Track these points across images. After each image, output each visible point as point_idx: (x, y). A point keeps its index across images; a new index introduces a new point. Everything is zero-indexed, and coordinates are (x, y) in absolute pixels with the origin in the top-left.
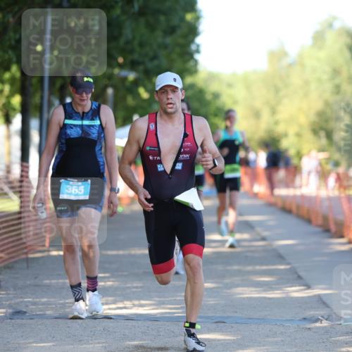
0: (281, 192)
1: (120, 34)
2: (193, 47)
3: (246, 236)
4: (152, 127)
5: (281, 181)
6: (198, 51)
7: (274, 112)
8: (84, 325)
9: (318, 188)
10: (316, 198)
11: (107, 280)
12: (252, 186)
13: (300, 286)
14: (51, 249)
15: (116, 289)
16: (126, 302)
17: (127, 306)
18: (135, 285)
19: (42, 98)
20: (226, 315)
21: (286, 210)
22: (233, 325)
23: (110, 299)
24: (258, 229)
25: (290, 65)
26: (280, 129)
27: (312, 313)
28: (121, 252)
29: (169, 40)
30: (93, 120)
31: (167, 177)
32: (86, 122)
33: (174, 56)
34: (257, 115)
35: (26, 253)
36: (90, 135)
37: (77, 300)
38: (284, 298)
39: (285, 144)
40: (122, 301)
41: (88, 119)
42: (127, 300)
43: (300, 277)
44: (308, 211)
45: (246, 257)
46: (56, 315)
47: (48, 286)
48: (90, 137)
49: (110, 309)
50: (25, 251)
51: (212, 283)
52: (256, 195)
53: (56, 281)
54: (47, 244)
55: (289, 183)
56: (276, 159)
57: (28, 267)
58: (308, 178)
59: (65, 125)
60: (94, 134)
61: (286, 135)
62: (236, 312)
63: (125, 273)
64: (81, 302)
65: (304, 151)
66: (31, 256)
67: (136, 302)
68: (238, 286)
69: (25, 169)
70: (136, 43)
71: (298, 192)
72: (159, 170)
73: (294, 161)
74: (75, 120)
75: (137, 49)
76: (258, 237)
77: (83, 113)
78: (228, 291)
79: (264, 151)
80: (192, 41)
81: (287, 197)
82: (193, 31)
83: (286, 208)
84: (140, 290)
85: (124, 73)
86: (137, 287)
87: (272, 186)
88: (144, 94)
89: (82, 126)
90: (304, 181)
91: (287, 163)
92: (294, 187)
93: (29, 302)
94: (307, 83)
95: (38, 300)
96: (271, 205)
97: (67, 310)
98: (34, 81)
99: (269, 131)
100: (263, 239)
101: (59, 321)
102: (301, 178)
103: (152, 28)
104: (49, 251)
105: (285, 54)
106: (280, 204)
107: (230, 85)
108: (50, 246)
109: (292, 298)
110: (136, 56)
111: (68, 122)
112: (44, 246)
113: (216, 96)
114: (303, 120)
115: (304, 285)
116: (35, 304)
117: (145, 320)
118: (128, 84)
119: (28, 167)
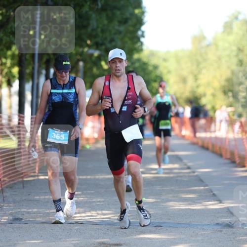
0: (201, 135)
1: (89, 24)
2: (140, 33)
3: (176, 166)
4: (107, 83)
5: (201, 127)
6: (143, 36)
7: (196, 79)
8: (63, 228)
9: (227, 132)
10: (226, 139)
11: (79, 196)
12: (181, 131)
13: (215, 201)
14: (40, 174)
15: (86, 203)
16: (92, 212)
17: (93, 214)
18: (99, 200)
19: (33, 68)
20: (162, 221)
21: (204, 147)
22: (168, 228)
23: (81, 210)
24: (185, 161)
25: (208, 46)
26: (200, 91)
27: (223, 220)
28: (89, 177)
29: (122, 28)
30: (71, 89)
31: (117, 116)
32: (65, 91)
33: (126, 39)
34: (184, 80)
35: (22, 177)
36: (68, 100)
37: (58, 211)
38: (203, 209)
39: (203, 101)
40: (90, 211)
41: (67, 89)
42: (93, 211)
43: (214, 195)
44: (220, 148)
45: (177, 180)
46: (44, 221)
47: (38, 201)
48: (69, 101)
49: (81, 217)
50: (22, 176)
51: (153, 198)
52: (183, 137)
53: (43, 197)
54: (37, 172)
55: (207, 129)
56: (198, 112)
57: (24, 187)
58: (220, 126)
59: (51, 93)
60: (71, 99)
61: (205, 95)
62: (170, 219)
63: (92, 192)
64: (61, 212)
65: (217, 106)
66: (25, 179)
67: (100, 212)
68: (171, 201)
69: (22, 119)
70: (99, 30)
71: (213, 135)
72: (112, 111)
73: (211, 113)
74: (58, 89)
75: (100, 34)
76: (185, 167)
77: (64, 84)
78: (164, 204)
79: (189, 106)
80: (139, 29)
81: (206, 138)
82: (140, 22)
83: (204, 146)
84: (102, 203)
85: (91, 51)
86: (100, 202)
87: (195, 131)
88: (105, 66)
89: (62, 94)
90: (217, 127)
91: (206, 115)
92: (211, 132)
93: (24, 211)
94: (220, 58)
95: (30, 210)
96: (194, 144)
97: (51, 217)
98: (28, 57)
99: (193, 92)
100: (189, 168)
101: (45, 225)
102: (215, 125)
103: (110, 20)
104: (38, 176)
105: (204, 38)
106: (200, 143)
107: (165, 60)
108: (39, 173)
109: (209, 209)
110: (99, 40)
111: (53, 91)
112: (35, 172)
113: (156, 67)
114: (217, 84)
115: (217, 201)
116: (28, 213)
117: (105, 225)
118: (94, 59)
119: (23, 117)
